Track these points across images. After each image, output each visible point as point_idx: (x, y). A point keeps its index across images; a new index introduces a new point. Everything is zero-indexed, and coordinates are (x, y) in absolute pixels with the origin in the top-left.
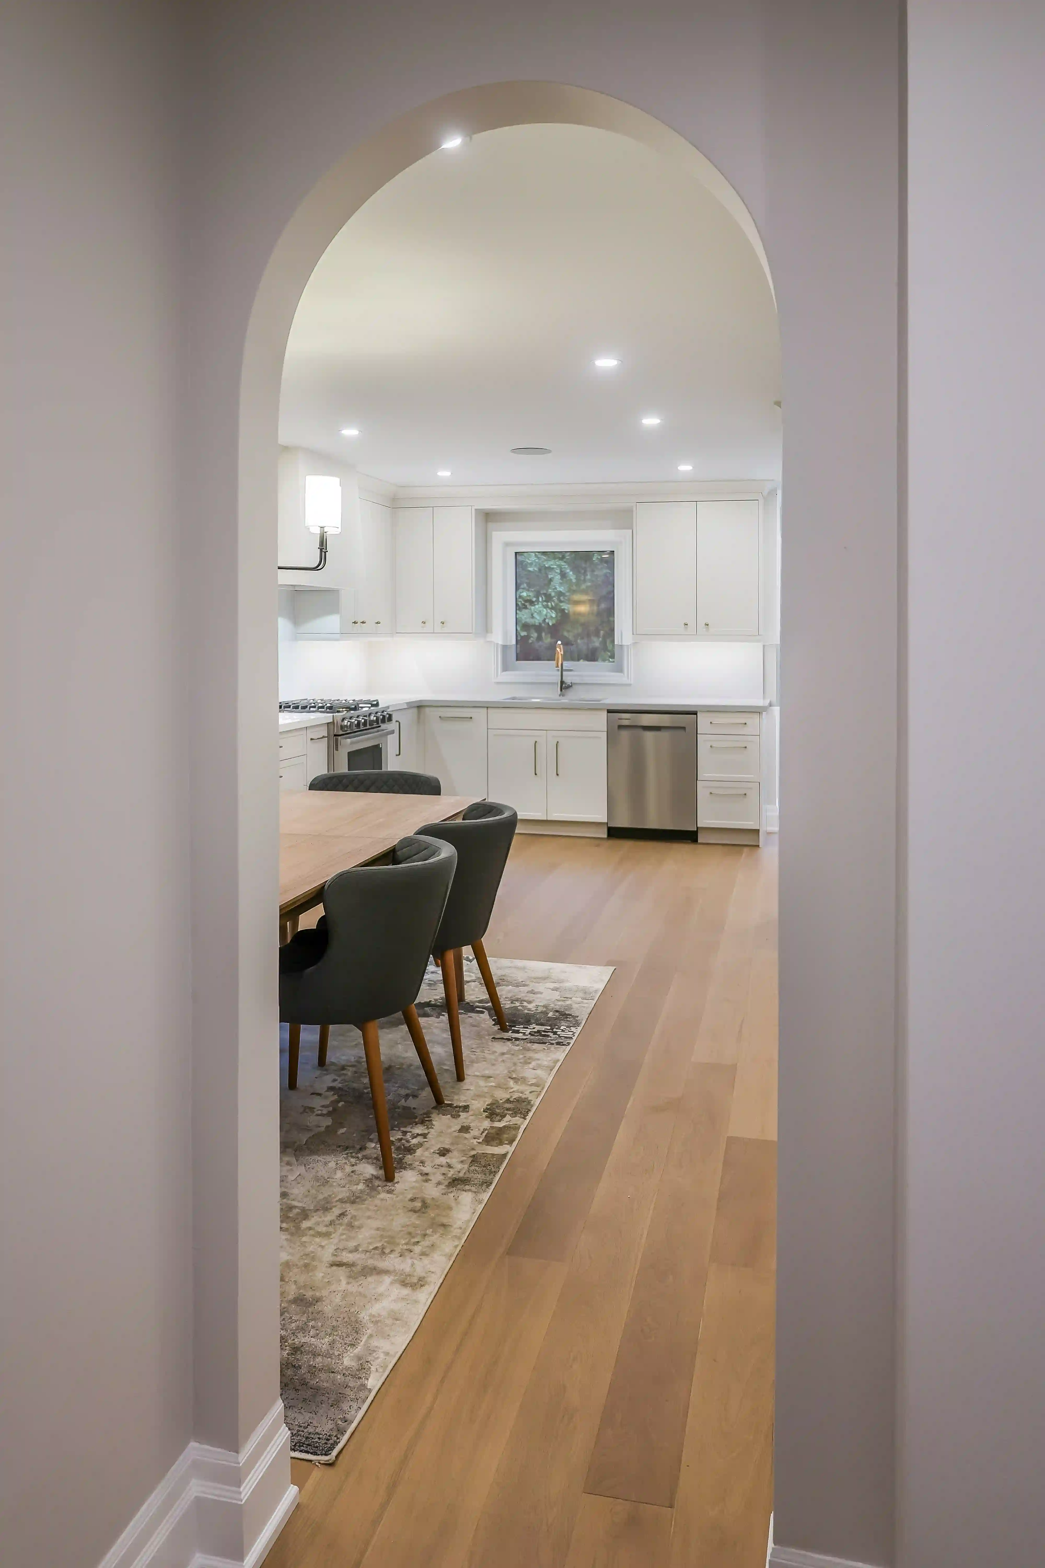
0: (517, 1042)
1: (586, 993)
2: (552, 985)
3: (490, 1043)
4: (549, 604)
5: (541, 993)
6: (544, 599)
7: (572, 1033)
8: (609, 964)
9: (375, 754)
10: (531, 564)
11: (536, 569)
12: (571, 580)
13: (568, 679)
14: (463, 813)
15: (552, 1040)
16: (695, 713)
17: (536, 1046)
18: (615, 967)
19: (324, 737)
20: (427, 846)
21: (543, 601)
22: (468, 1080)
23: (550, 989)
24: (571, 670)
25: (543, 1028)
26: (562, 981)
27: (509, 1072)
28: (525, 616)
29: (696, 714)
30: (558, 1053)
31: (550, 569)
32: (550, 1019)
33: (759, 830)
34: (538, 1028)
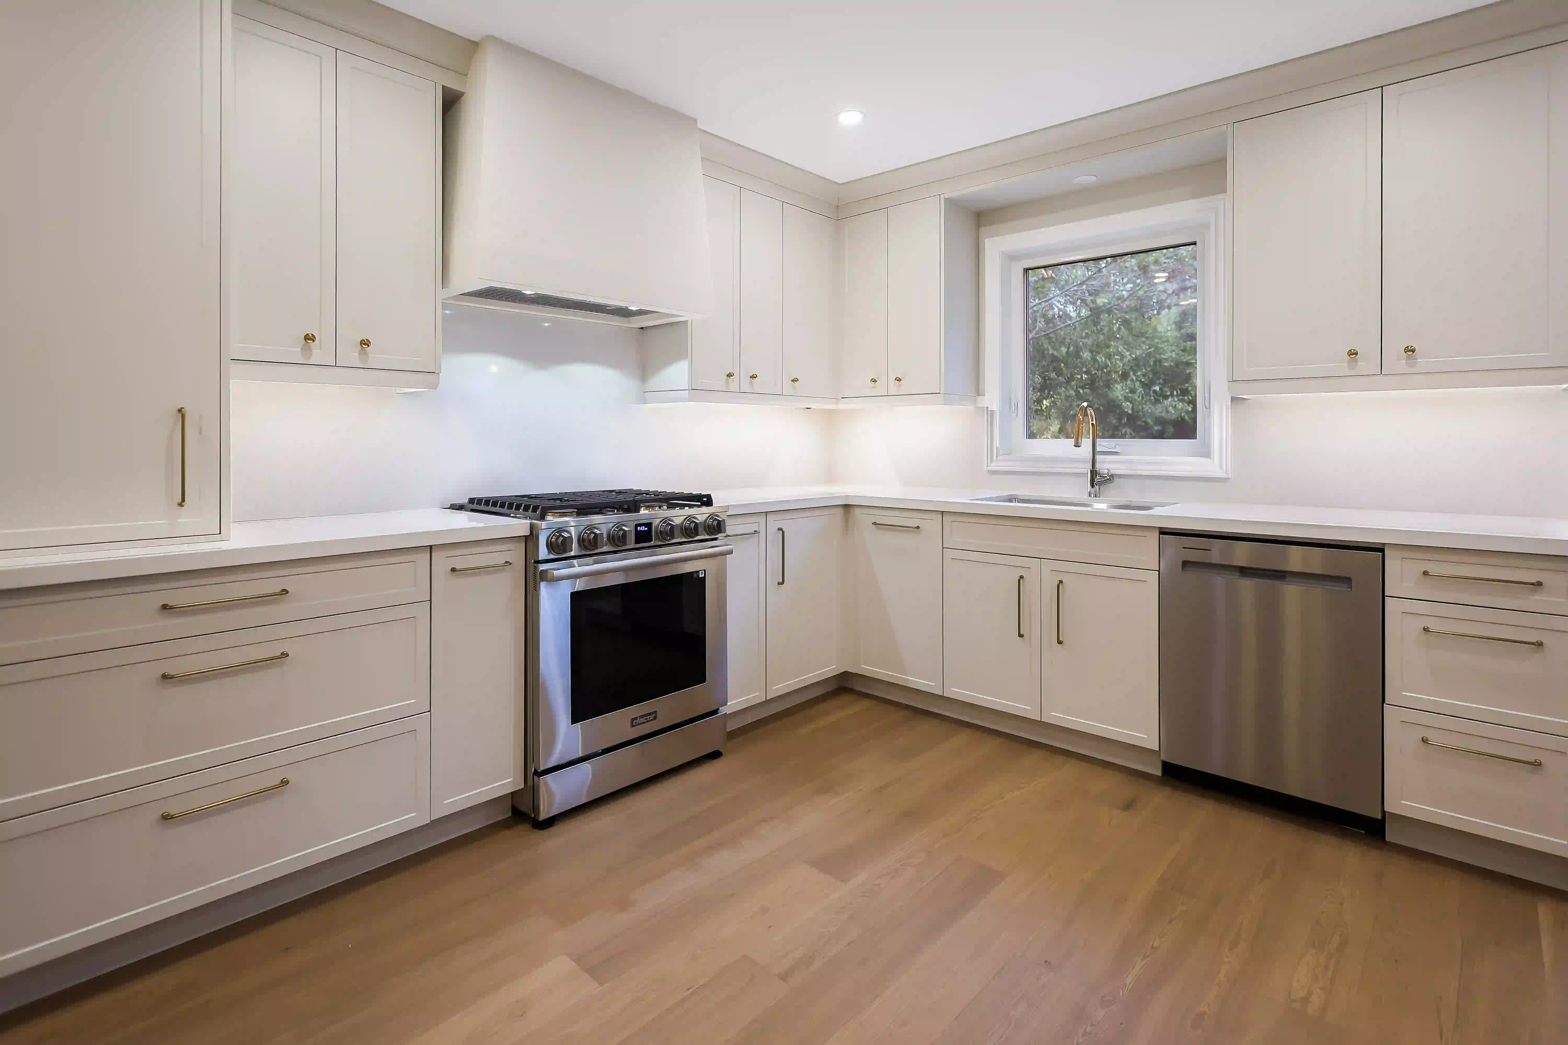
4: (1186, 398)
6: (1179, 393)
10: (1166, 360)
11: (1172, 364)
16: (1380, 549)
19: (504, 564)
21: (1178, 396)
29: (1383, 553)
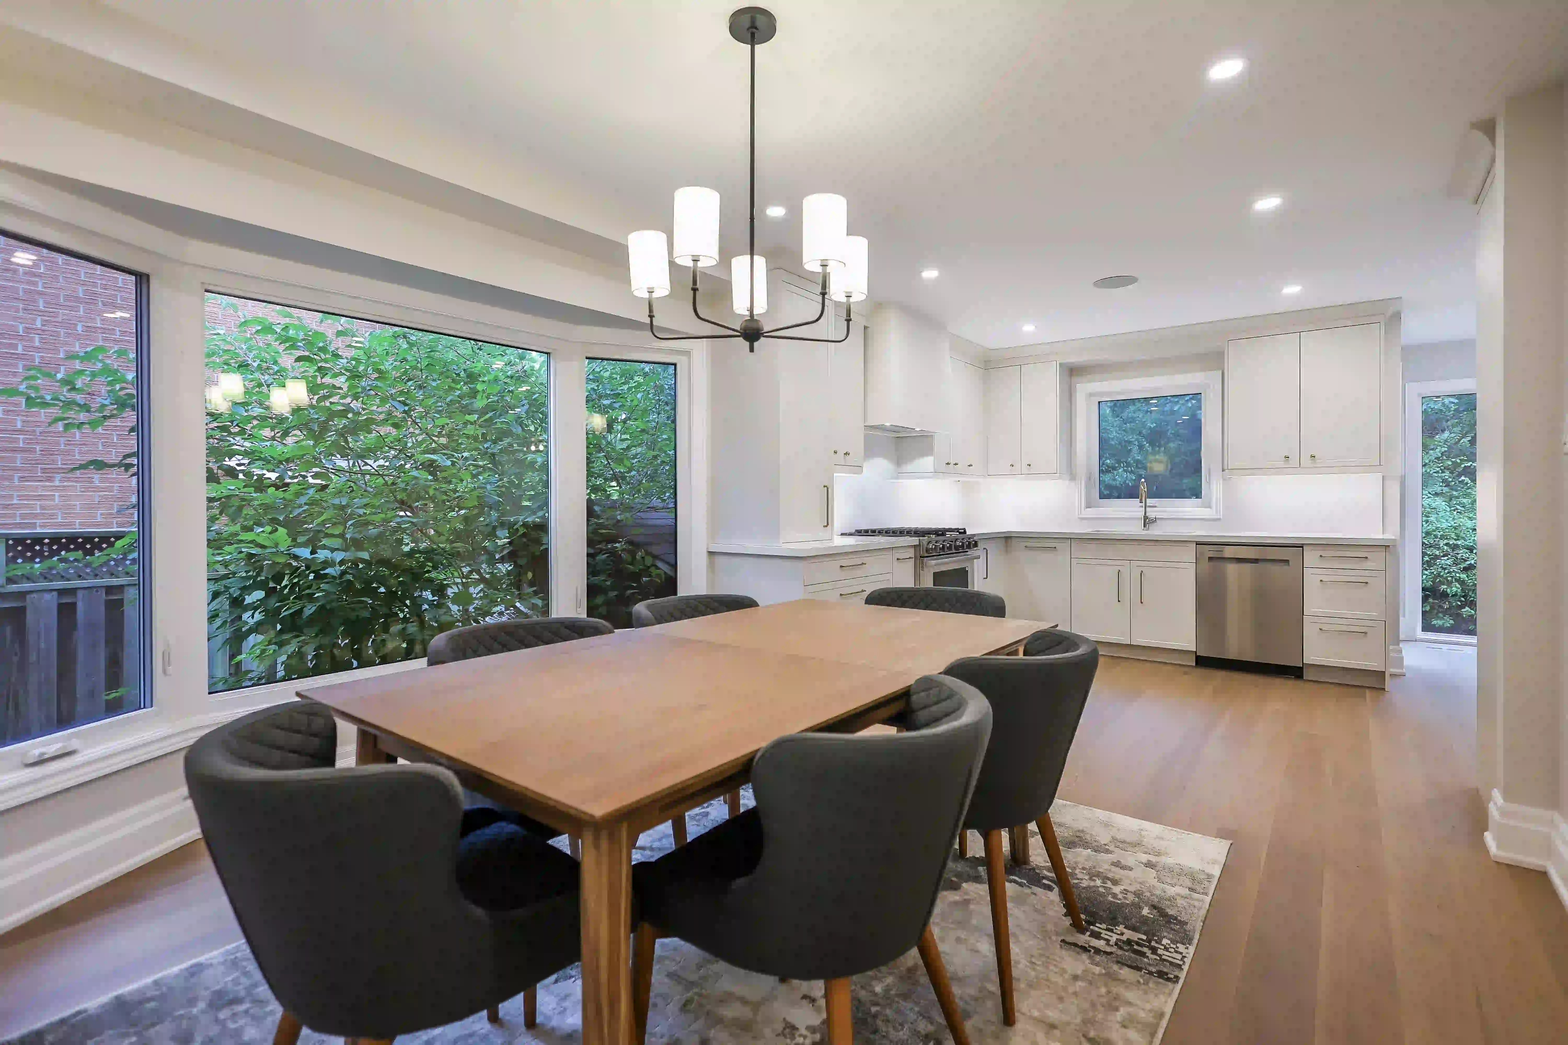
0: (1098, 958)
1: (1195, 881)
2: (1144, 858)
3: (1058, 950)
5: (1131, 869)
7: (1179, 957)
8: (1222, 834)
9: (962, 575)
12: (1147, 450)
13: (1151, 514)
14: (1025, 642)
15: (1150, 965)
16: (1300, 547)
17: (1125, 972)
18: (1231, 842)
19: (910, 558)
20: (951, 695)
22: (1021, 1025)
23: (1142, 863)
24: (1155, 507)
25: (1135, 936)
26: (1158, 854)
27: (1085, 1022)
28: (1107, 478)
29: (1302, 547)
30: (1162, 998)
31: (1130, 442)
32: (1145, 920)
33: (1384, 672)
34: (1129, 934)
